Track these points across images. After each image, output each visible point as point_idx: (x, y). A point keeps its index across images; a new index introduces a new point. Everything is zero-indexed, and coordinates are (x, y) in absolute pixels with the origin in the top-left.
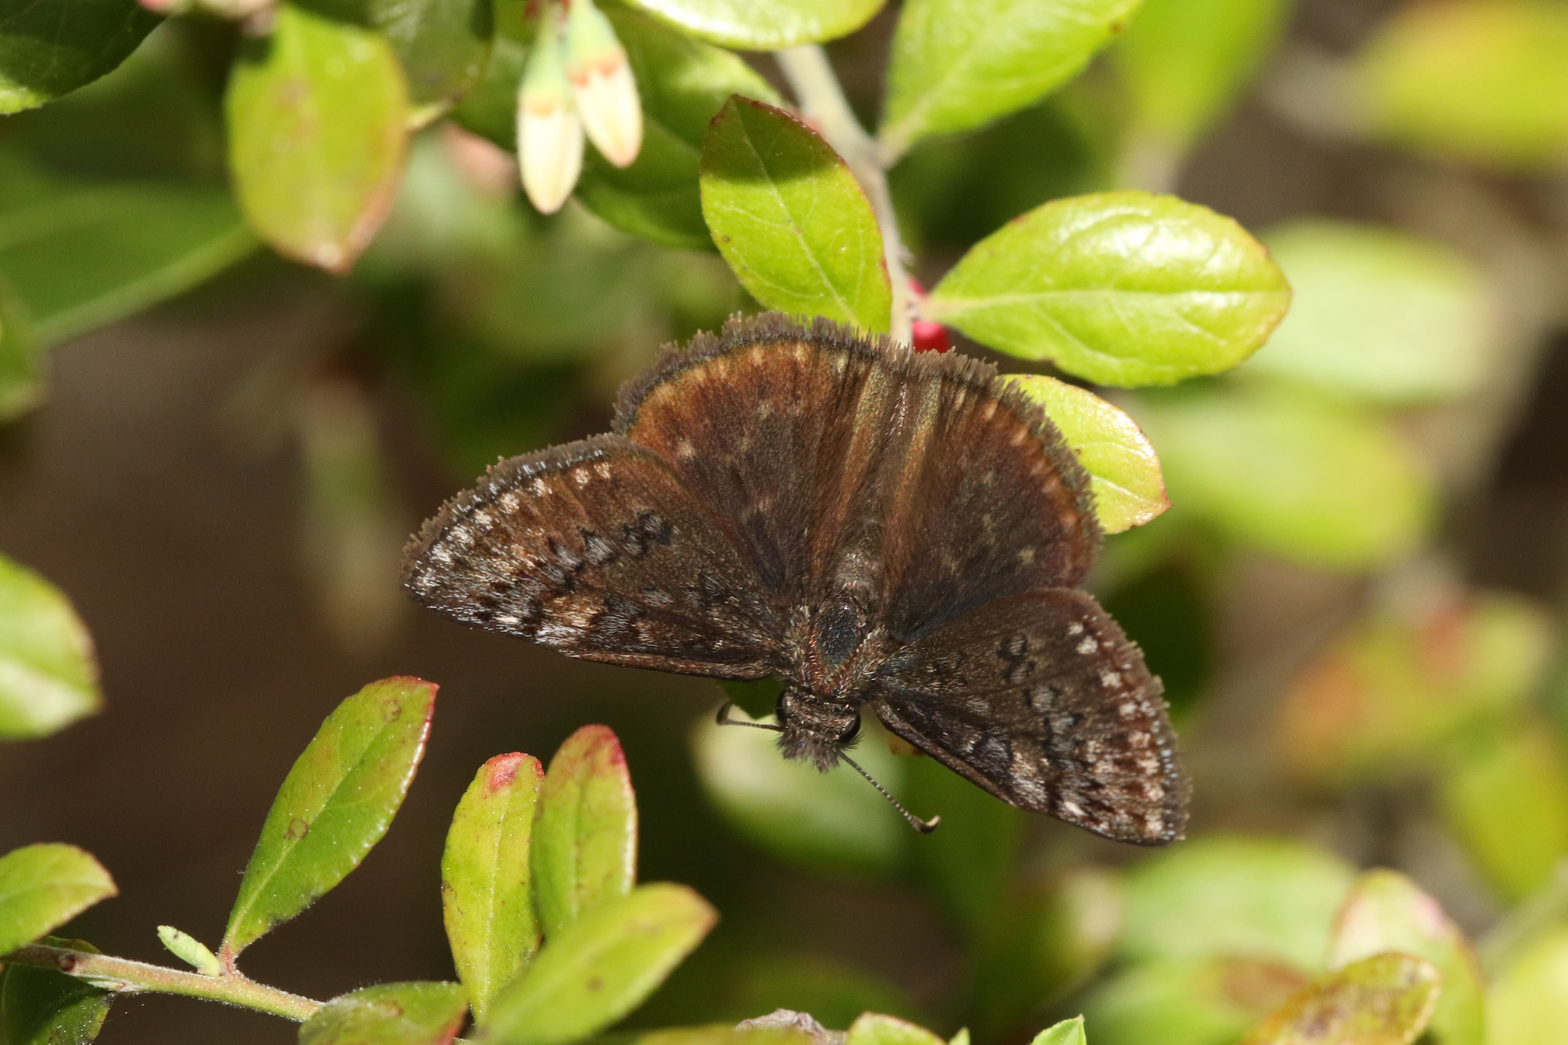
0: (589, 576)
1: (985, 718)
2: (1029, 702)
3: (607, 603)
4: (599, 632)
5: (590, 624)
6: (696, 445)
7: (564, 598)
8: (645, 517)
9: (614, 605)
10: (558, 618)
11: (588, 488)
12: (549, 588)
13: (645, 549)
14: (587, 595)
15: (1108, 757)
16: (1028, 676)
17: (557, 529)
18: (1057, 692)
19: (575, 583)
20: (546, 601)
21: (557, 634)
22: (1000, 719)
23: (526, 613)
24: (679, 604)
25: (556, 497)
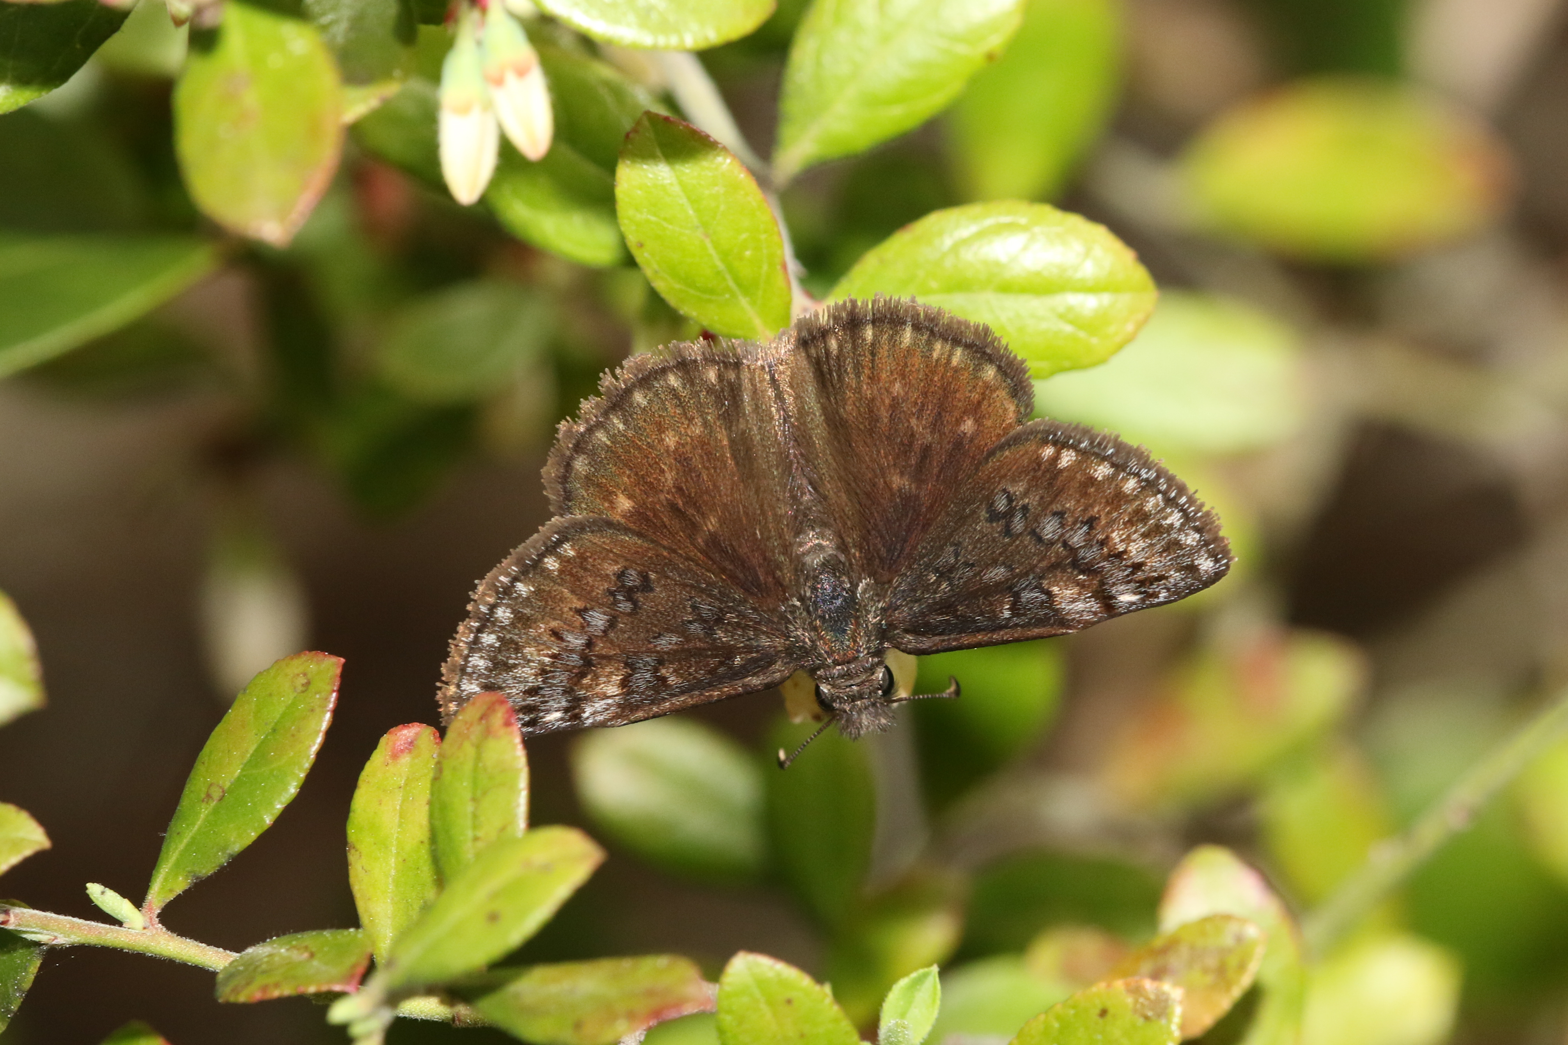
0: (600, 647)
1: (1007, 580)
2: (1040, 539)
3: (627, 665)
4: (633, 692)
5: (622, 689)
6: (630, 497)
7: (589, 677)
8: (621, 575)
9: (634, 665)
10: (593, 695)
11: (561, 571)
12: (573, 673)
13: (635, 603)
14: (607, 666)
15: (1135, 536)
16: (1026, 519)
17: (555, 619)
18: (1060, 514)
19: (591, 659)
20: (576, 685)
21: (599, 709)
22: (1021, 571)
23: (564, 704)
24: (688, 639)
25: (538, 592)
